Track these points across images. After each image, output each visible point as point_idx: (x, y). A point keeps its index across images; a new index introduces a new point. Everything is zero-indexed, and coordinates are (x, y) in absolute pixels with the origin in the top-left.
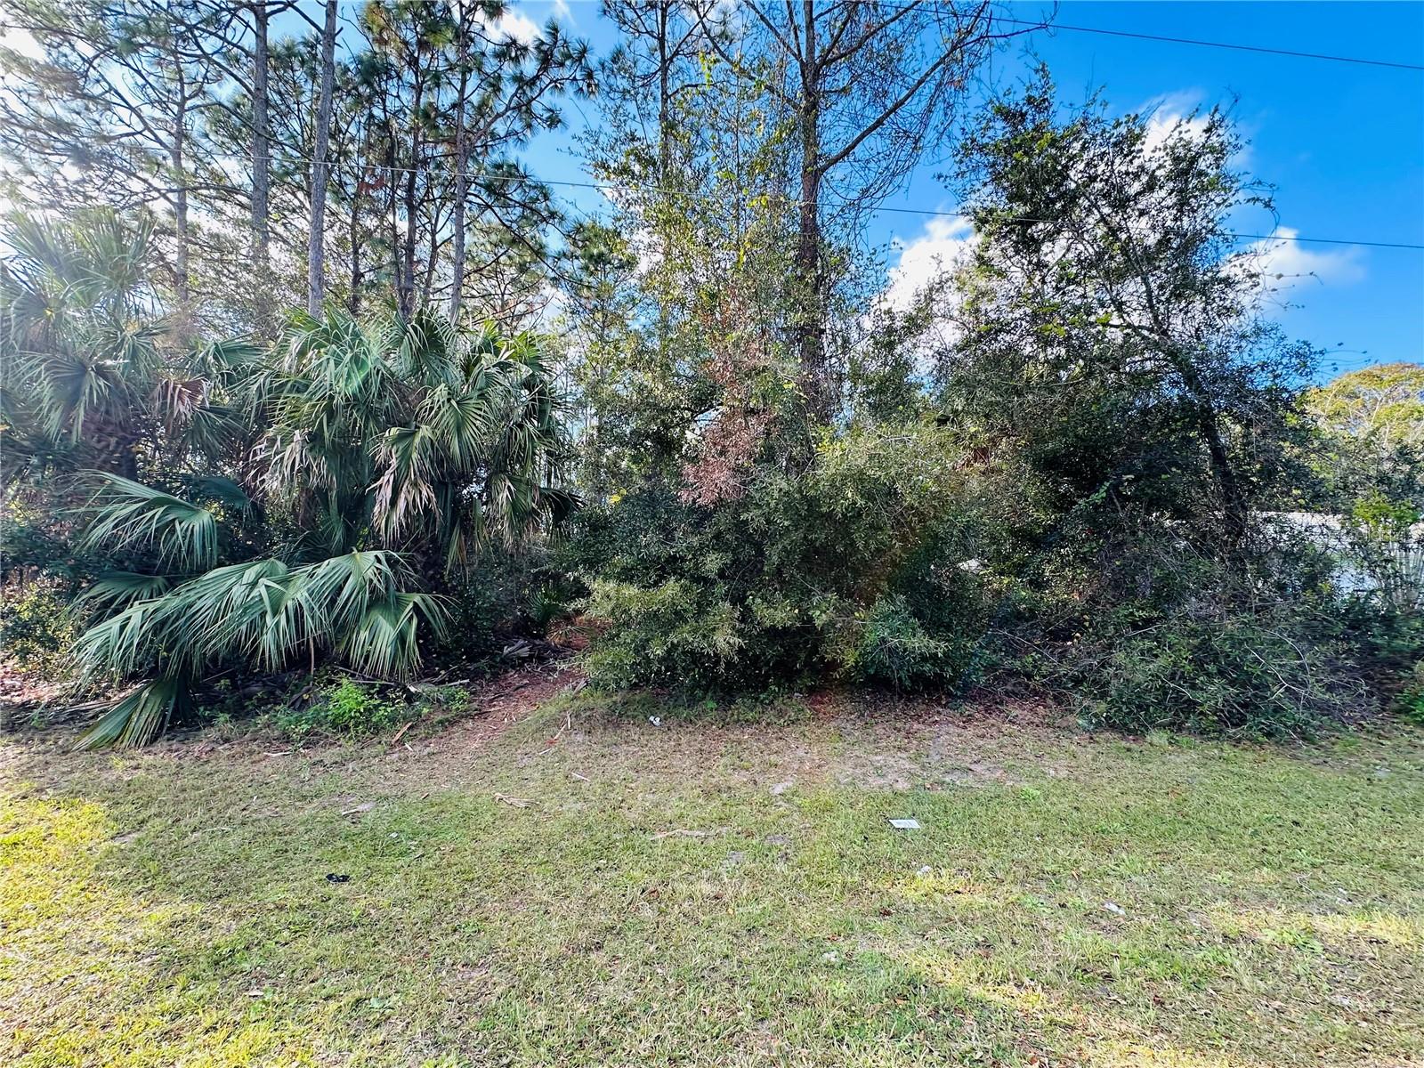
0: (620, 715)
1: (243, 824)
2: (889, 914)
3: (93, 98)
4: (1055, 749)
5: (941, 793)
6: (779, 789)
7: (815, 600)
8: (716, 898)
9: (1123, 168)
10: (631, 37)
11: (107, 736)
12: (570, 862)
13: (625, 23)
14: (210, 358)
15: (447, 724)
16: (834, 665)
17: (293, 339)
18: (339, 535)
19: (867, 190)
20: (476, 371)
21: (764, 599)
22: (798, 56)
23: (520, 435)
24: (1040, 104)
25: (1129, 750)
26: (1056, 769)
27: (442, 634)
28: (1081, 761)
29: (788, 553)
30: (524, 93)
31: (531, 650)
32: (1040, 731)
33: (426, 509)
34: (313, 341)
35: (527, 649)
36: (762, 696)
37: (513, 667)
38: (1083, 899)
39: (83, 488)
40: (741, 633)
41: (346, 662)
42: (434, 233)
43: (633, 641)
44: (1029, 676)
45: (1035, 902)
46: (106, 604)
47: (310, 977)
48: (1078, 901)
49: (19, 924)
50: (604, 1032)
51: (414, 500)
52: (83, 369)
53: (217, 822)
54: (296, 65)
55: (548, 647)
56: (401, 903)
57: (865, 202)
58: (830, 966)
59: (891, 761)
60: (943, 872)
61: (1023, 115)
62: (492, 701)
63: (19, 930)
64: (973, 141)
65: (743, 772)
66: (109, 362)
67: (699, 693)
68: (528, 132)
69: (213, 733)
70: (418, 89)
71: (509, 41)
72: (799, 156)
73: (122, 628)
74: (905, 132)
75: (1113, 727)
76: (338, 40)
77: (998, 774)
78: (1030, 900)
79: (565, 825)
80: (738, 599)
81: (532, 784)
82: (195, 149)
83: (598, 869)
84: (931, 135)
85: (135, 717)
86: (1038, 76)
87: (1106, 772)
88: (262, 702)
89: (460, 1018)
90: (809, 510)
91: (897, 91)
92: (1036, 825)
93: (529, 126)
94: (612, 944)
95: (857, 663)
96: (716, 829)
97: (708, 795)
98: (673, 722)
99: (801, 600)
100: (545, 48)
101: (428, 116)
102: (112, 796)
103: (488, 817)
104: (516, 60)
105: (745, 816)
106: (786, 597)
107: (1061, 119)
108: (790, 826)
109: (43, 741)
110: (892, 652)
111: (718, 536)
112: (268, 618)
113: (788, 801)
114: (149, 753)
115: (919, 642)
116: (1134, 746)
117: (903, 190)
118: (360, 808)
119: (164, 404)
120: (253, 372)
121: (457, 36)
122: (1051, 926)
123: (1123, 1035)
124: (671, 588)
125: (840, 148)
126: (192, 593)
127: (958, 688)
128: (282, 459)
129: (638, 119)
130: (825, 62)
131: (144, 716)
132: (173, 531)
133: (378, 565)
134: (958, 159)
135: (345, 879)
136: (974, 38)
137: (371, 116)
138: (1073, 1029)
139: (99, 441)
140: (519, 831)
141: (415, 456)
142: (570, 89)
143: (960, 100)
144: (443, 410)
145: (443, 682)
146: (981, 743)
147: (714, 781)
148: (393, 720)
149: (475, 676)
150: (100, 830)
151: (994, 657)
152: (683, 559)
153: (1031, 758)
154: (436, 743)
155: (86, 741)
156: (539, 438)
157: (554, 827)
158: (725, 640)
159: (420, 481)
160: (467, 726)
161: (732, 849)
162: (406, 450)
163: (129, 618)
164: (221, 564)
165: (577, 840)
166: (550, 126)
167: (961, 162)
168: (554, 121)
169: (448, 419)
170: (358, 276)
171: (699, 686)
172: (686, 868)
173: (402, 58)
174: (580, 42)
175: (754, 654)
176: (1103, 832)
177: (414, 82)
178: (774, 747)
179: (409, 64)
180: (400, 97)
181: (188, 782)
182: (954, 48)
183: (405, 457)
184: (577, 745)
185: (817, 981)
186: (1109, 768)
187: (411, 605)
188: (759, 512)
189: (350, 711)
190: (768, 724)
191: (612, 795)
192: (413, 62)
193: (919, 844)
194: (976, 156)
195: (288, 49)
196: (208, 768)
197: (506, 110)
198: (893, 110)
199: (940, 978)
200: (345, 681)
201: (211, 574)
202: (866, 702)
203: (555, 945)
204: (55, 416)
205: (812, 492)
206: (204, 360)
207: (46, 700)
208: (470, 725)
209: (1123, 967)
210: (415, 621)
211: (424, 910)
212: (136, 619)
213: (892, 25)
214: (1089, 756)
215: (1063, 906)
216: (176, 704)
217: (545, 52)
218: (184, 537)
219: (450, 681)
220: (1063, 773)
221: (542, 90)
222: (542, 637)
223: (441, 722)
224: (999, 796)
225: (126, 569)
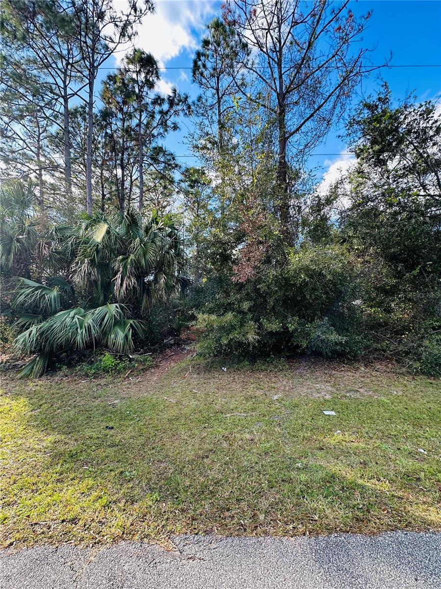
0: (211, 367)
1: (75, 407)
2: (323, 449)
3: (9, 137)
4: (396, 382)
5: (344, 400)
6: (276, 397)
7: (289, 320)
8: (252, 440)
9: (424, 125)
10: (205, 90)
11: (26, 374)
12: (194, 424)
13: (202, 85)
14: (54, 232)
15: (144, 370)
16: (297, 347)
17: (83, 224)
18: (102, 298)
19: (307, 145)
20: (150, 232)
21: (267, 320)
22: (276, 91)
23: (168, 256)
24: (384, 101)
25: (431, 383)
26: (397, 391)
27: (141, 335)
28: (409, 387)
29: (277, 300)
30: (164, 117)
31: (174, 341)
32: (389, 374)
33: (133, 287)
34: (90, 224)
35: (173, 340)
36: (268, 360)
37: (168, 348)
38: (408, 447)
39: (14, 283)
40: (258, 334)
41: (106, 346)
42: (131, 177)
43: (215, 338)
44: (385, 351)
45: (387, 447)
46: (23, 326)
47: (104, 463)
48: (406, 447)
49: (6, 440)
50: (211, 488)
51: (129, 284)
52: (11, 239)
53: (66, 406)
54: (79, 116)
55: (181, 340)
56: (132, 437)
57: (307, 150)
58: (298, 469)
59: (323, 387)
60: (346, 433)
61: (377, 106)
62: (161, 361)
63: (6, 442)
64: (354, 120)
65: (261, 390)
66: (20, 237)
67: (242, 358)
68: (166, 133)
69: (61, 373)
70: (123, 120)
71: (157, 97)
72: (277, 133)
73: (30, 334)
74: (323, 118)
75: (424, 373)
76: (94, 105)
77: (370, 393)
78: (384, 446)
79: (191, 410)
80: (257, 320)
81: (178, 394)
82: (44, 152)
83: (205, 427)
84: (335, 118)
85: (35, 367)
86: (383, 88)
87: (420, 393)
88: (78, 362)
89: (158, 480)
90: (285, 282)
91: (320, 101)
92: (388, 415)
93: (166, 130)
94: (212, 456)
95: (307, 346)
96: (250, 413)
97: (247, 399)
98: (231, 370)
99: (283, 320)
100: (171, 98)
101: (127, 131)
102: (30, 395)
103: (162, 406)
104: (160, 105)
105: (262, 408)
106: (277, 318)
107: (394, 106)
108: (281, 412)
109: (5, 376)
110: (323, 341)
111: (248, 294)
112: (79, 330)
113: (280, 403)
114: (40, 380)
115: (334, 337)
116: (433, 382)
117: (323, 143)
118: (115, 402)
119: (39, 251)
120: (69, 237)
121: (137, 98)
122: (393, 457)
123: (424, 503)
124: (229, 316)
125: (295, 127)
126: (52, 321)
127: (352, 356)
128: (81, 270)
129: (209, 126)
130: (288, 92)
131: (38, 367)
132: (45, 298)
133: (117, 309)
134: (347, 128)
135: (112, 428)
136: (354, 74)
137: (106, 133)
138: (402, 499)
139: (18, 266)
140: (174, 412)
141: (129, 266)
142: (181, 113)
143: (348, 102)
144: (138, 248)
145: (142, 354)
146: (363, 380)
147: (249, 394)
148: (124, 368)
149: (154, 351)
150: (27, 408)
151: (368, 343)
152: (233, 304)
153: (386, 386)
154: (141, 378)
155: (19, 376)
156: (175, 257)
157: (186, 411)
158: (252, 337)
159: (131, 277)
160: (152, 371)
161: (257, 421)
162: (125, 264)
163: (32, 331)
164: (61, 310)
165: (196, 416)
166: (174, 130)
167: (349, 129)
168: (175, 127)
169: (140, 252)
170: (104, 195)
171: (242, 355)
172: (239, 428)
173: (118, 109)
174: (185, 94)
175: (264, 342)
176: (418, 418)
177: (122, 117)
178: (273, 380)
179: (120, 111)
180: (117, 124)
181: (55, 391)
182: (344, 80)
183: (125, 267)
184: (195, 379)
185: (293, 474)
186: (421, 391)
187: (129, 324)
188: (265, 284)
189: (109, 365)
190: (270, 371)
191: (209, 399)
192: (121, 110)
193: (335, 421)
194: (356, 126)
195: (75, 110)
196: (61, 386)
197: (157, 125)
198: (318, 109)
199: (344, 475)
200: (107, 354)
201: (59, 314)
202: (312, 362)
203: (191, 455)
204: (4, 258)
205: (287, 275)
206: (52, 233)
207: (5, 360)
208: (153, 371)
209: (425, 475)
210: (131, 331)
211: (141, 440)
212: (34, 332)
213: (317, 72)
214: (413, 386)
215: (399, 449)
216: (48, 362)
217: (171, 100)
218: (48, 300)
219: (144, 354)
220: (400, 393)
221: (170, 116)
222: (179, 336)
223: (142, 369)
224: (371, 402)
225: (29, 313)
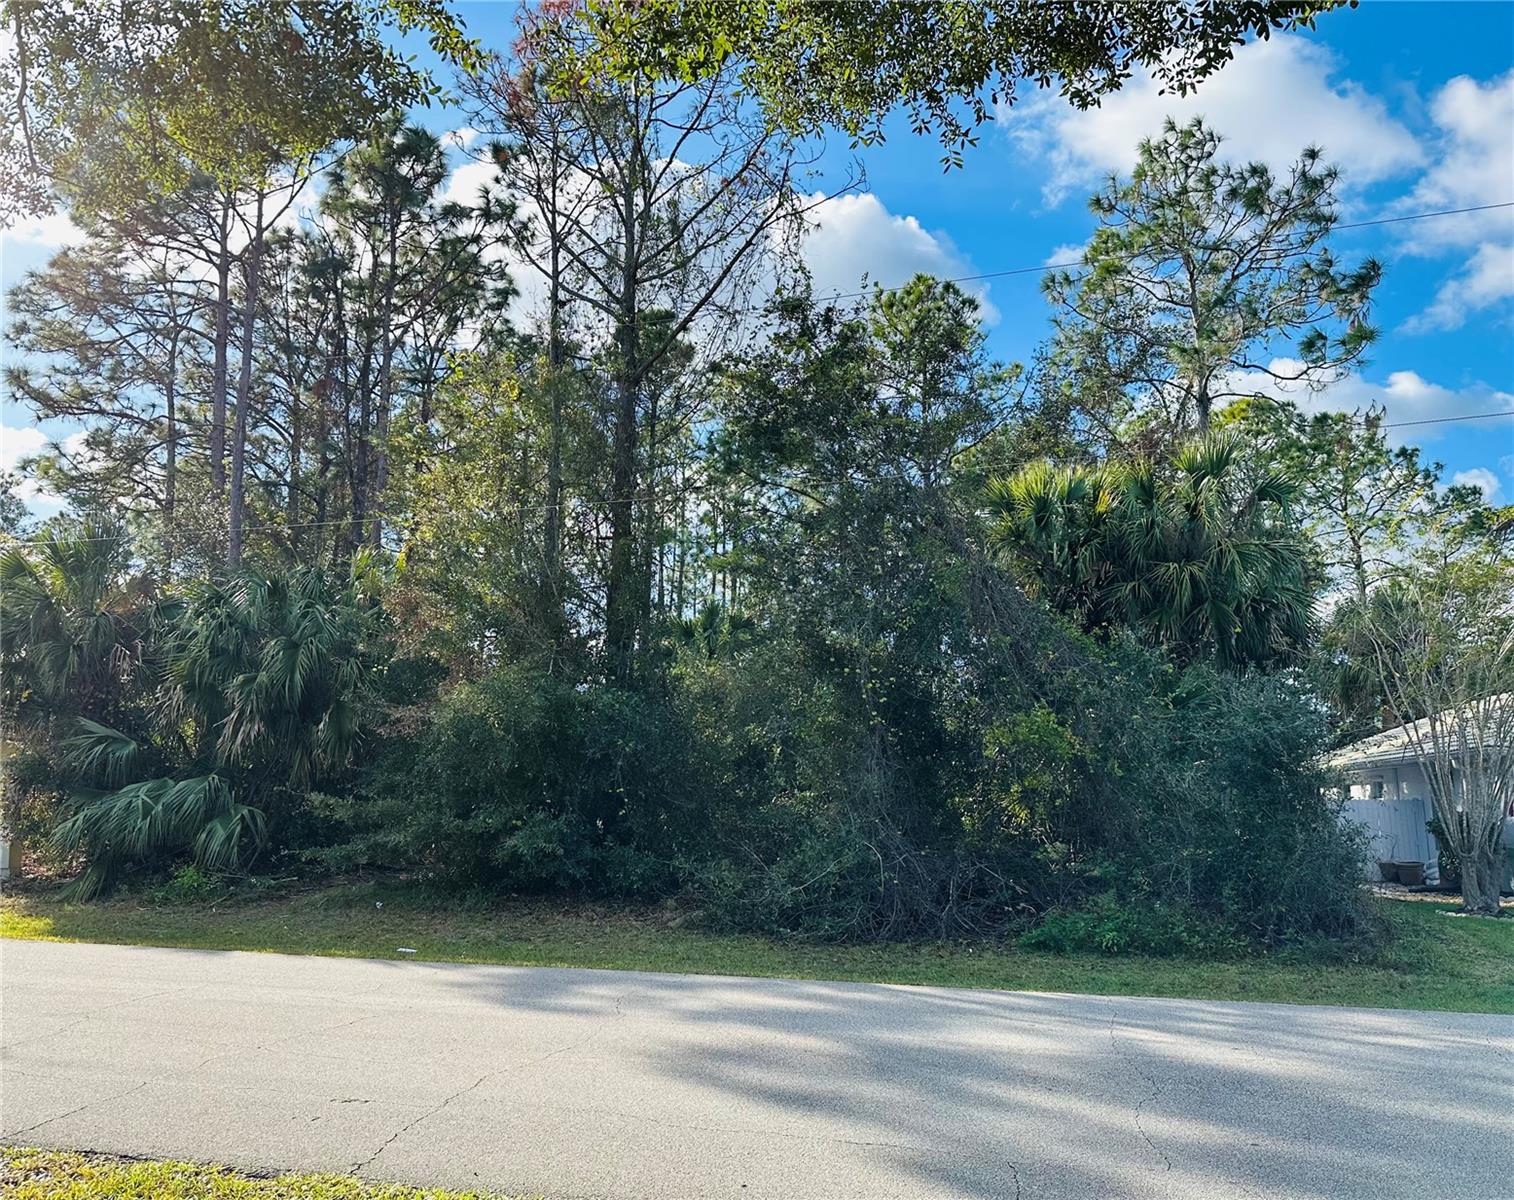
0: (361, 901)
11: (67, 896)
14: (152, 617)
15: (247, 902)
33: (257, 740)
41: (192, 856)
46: (74, 810)
51: (249, 733)
62: (303, 892)
69: (118, 898)
73: (73, 825)
85: (81, 885)
98: (390, 907)
109: (38, 898)
112: (139, 822)
114: (85, 905)
126: (113, 802)
131: (87, 886)
144: (278, 657)
154: (233, 910)
155: (56, 898)
159: (255, 717)
162: (249, 692)
183: (248, 699)
187: (240, 816)
189: (187, 885)
201: (125, 789)
204: (51, 683)
210: (240, 828)
212: (81, 820)
216: (104, 880)
218: (117, 764)
